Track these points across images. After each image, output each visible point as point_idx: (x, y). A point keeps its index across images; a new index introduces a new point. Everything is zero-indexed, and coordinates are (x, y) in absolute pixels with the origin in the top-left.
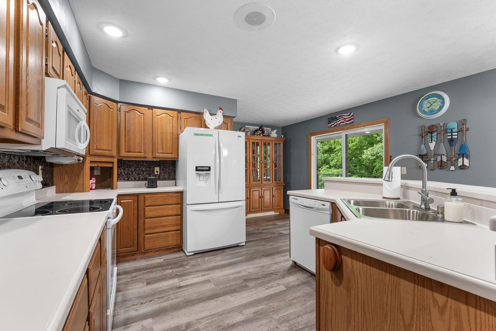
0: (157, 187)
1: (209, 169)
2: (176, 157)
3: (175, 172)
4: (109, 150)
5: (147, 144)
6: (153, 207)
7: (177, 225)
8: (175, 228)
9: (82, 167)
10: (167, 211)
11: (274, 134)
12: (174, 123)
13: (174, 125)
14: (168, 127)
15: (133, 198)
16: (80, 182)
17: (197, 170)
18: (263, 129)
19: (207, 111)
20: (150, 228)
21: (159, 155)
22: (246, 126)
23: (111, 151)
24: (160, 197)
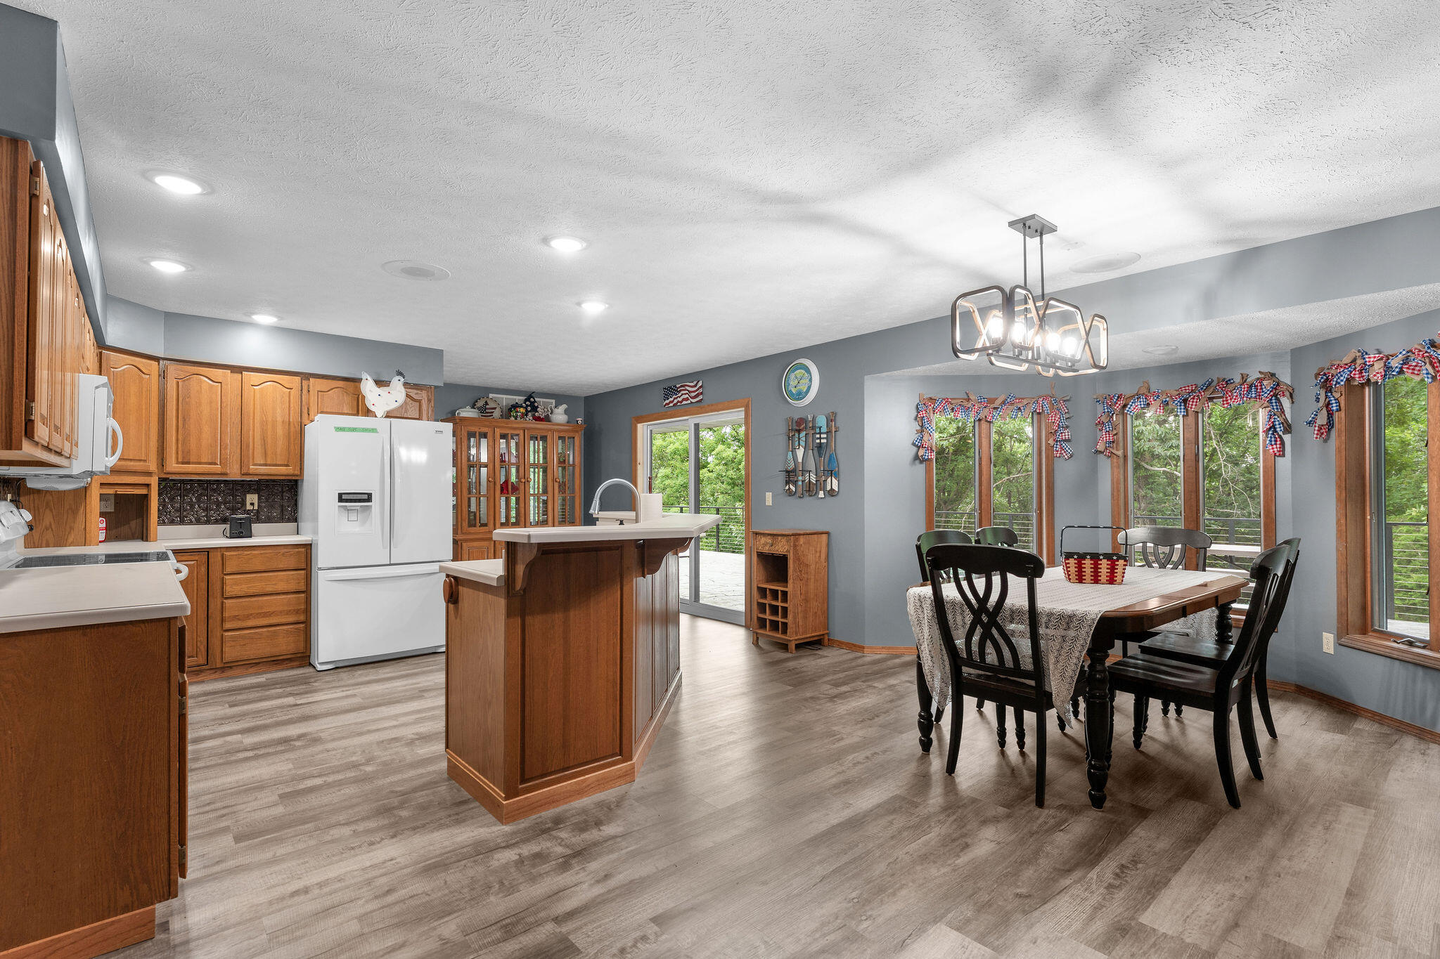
0: (251, 537)
1: (369, 498)
2: (296, 472)
3: (296, 504)
4: (141, 460)
5: (229, 447)
6: (242, 576)
7: (297, 612)
8: (292, 619)
9: (84, 498)
10: (275, 584)
11: (560, 416)
12: (292, 401)
13: (292, 406)
14: (279, 411)
15: (197, 558)
16: (79, 525)
17: (341, 498)
18: (535, 401)
19: (369, 378)
20: (236, 618)
21: (257, 469)
22: (491, 396)
23: (145, 461)
24: (258, 554)
